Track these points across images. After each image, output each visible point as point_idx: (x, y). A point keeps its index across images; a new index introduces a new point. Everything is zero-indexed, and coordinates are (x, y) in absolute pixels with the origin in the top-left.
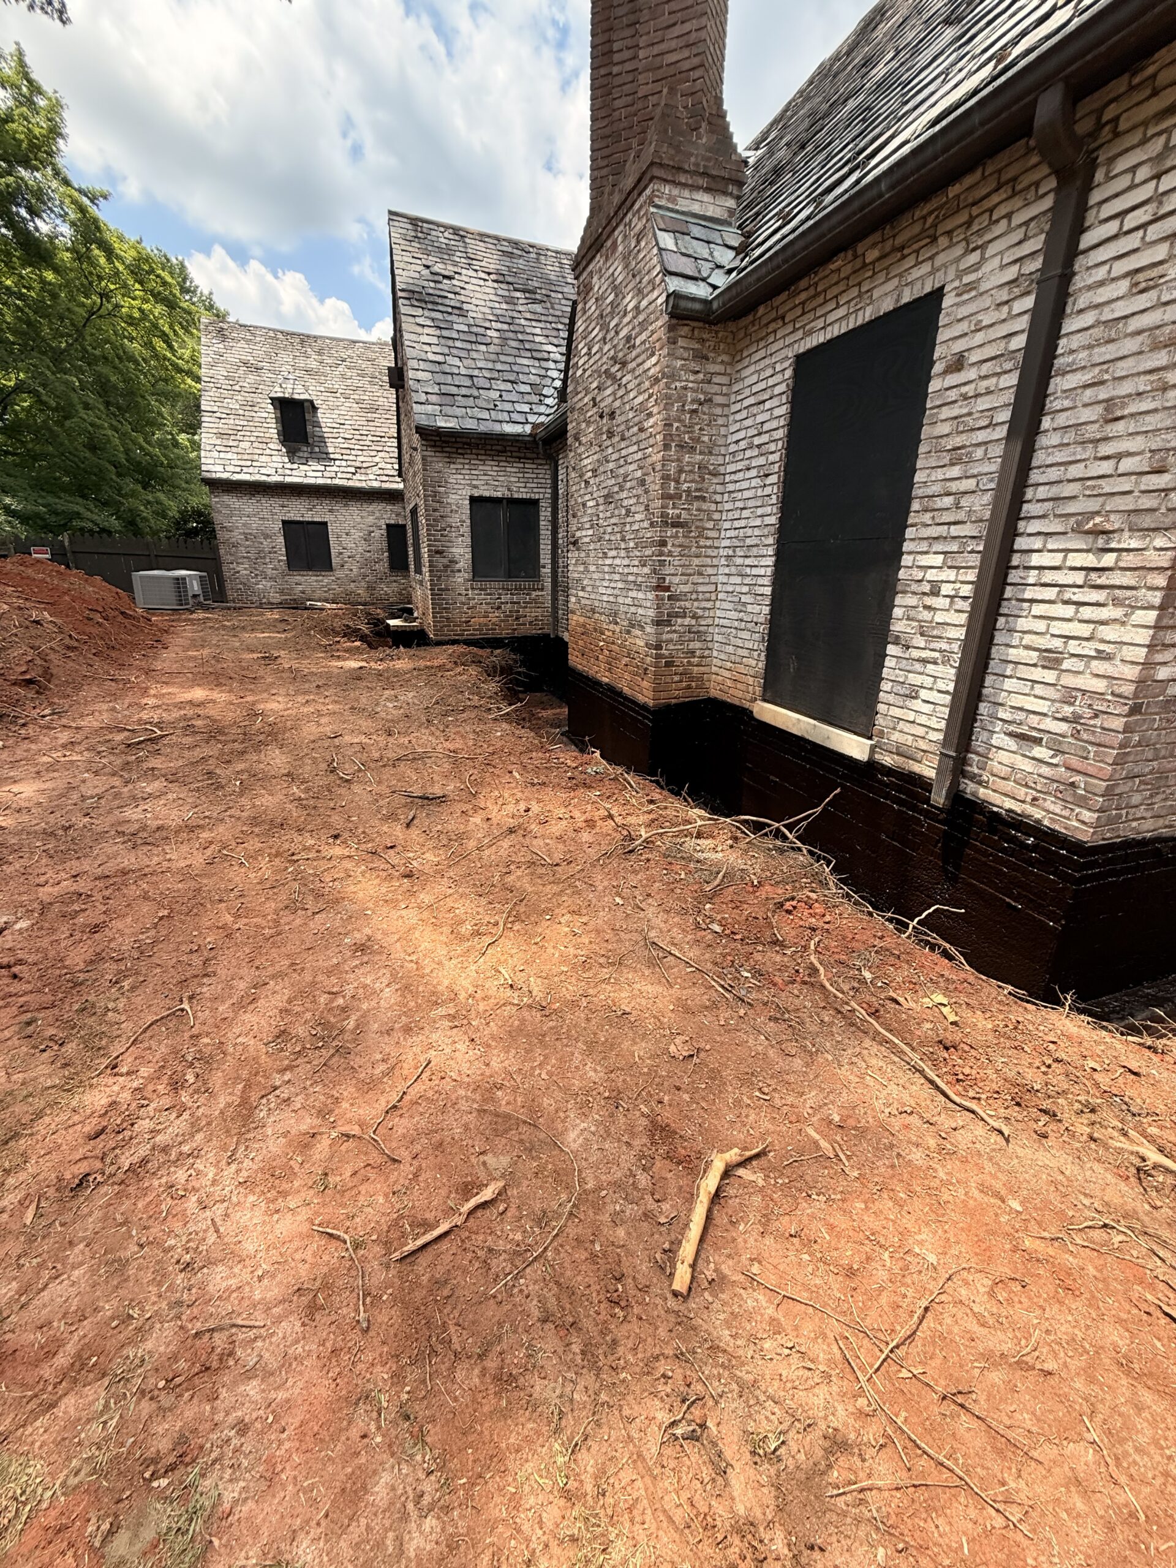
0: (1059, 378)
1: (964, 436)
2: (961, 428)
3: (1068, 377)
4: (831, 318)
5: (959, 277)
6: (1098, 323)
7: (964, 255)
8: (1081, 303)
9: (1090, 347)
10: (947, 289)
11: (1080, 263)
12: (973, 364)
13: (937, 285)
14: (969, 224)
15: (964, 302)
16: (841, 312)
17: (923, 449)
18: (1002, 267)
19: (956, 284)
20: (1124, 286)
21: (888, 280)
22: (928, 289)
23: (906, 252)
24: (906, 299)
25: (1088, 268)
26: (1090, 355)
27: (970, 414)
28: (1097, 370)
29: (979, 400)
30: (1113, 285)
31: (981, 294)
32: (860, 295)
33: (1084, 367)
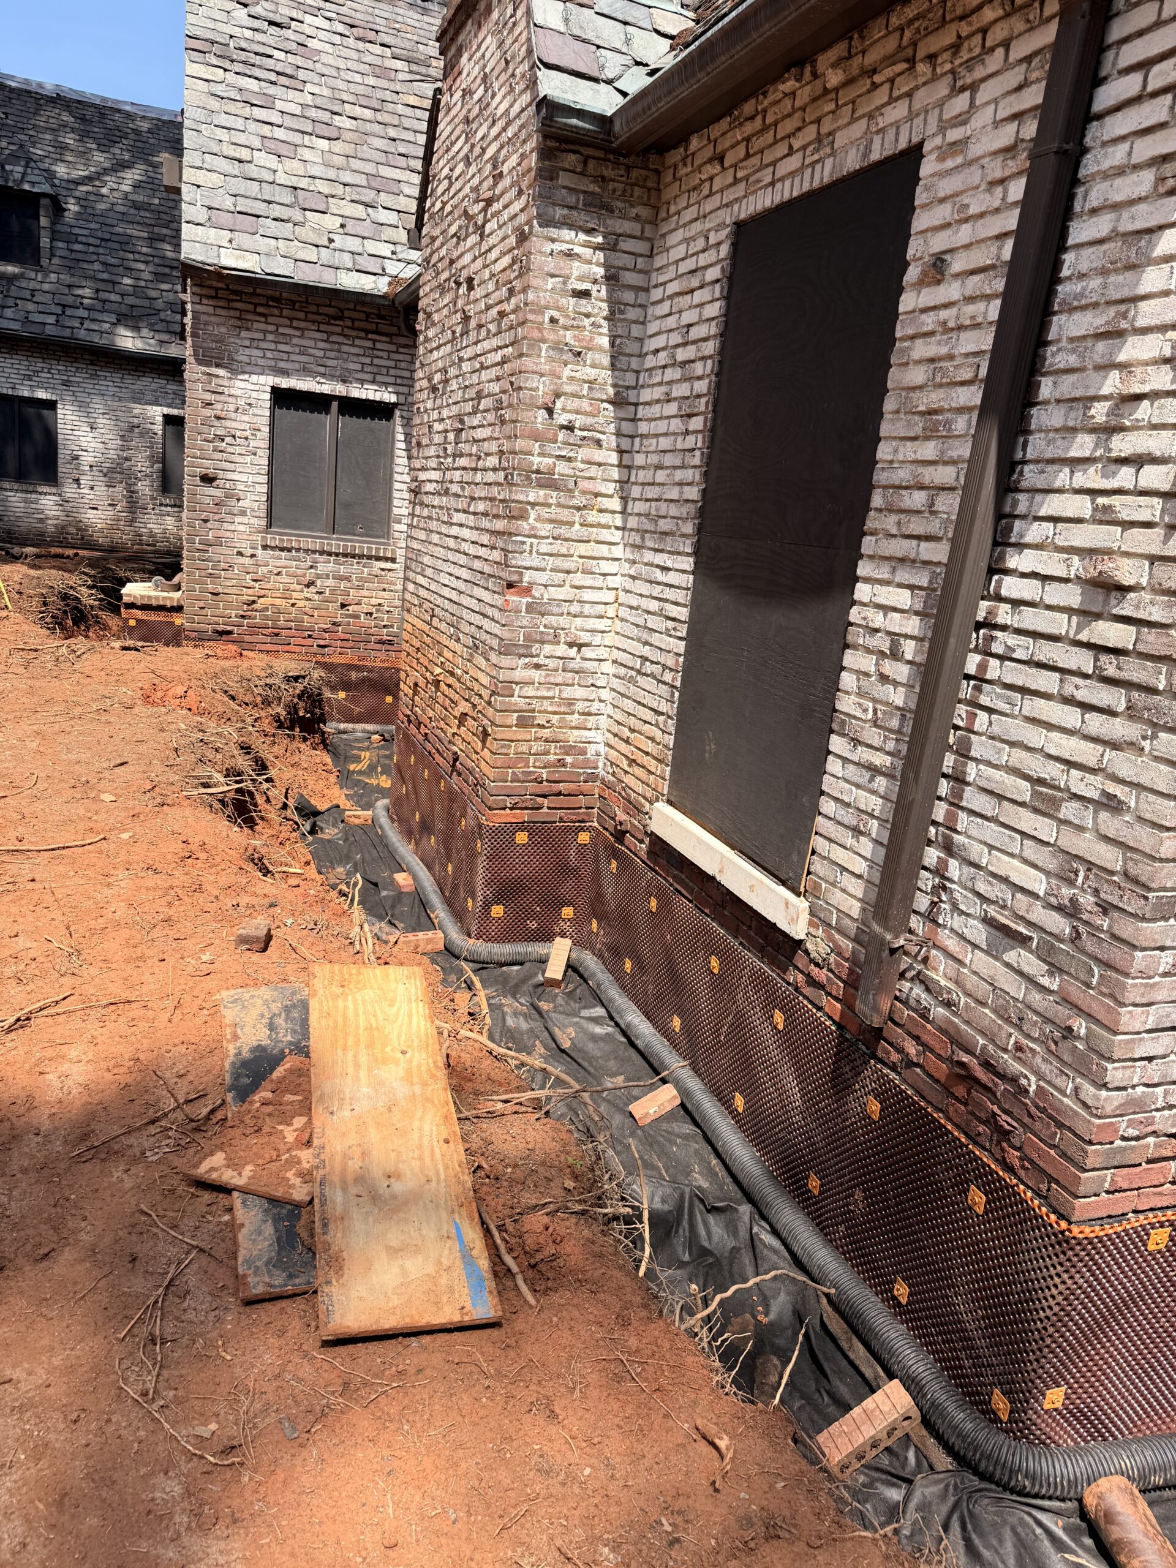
0: (1064, 318)
1: (941, 393)
2: (938, 380)
3: (1076, 316)
4: (783, 168)
5: (942, 130)
6: (1114, 235)
7: (950, 97)
8: (1094, 201)
9: (1104, 272)
10: (927, 148)
11: (1095, 133)
12: (957, 275)
13: (915, 140)
14: (955, 48)
15: (949, 172)
16: (794, 162)
17: (889, 404)
18: (997, 124)
19: (938, 141)
20: (1146, 180)
21: (853, 120)
22: (903, 144)
23: (877, 78)
24: (875, 156)
25: (1104, 144)
26: (1105, 286)
27: (951, 357)
28: (1112, 311)
29: (964, 335)
30: (1134, 177)
31: (970, 163)
32: (819, 139)
33: (1095, 305)
